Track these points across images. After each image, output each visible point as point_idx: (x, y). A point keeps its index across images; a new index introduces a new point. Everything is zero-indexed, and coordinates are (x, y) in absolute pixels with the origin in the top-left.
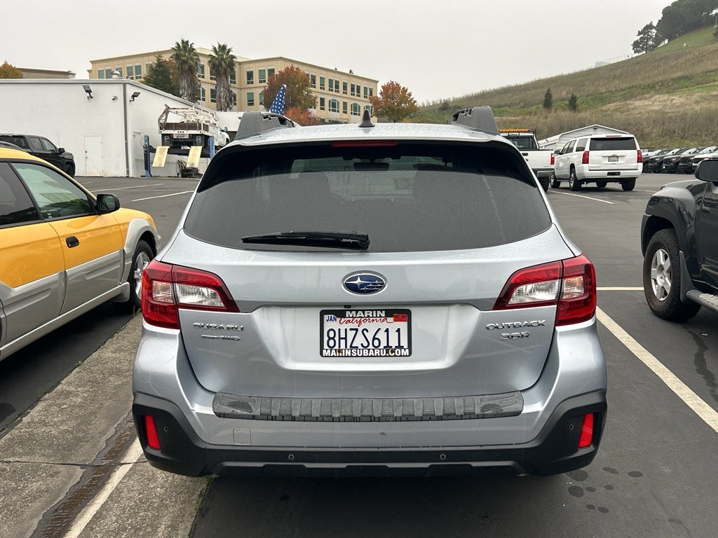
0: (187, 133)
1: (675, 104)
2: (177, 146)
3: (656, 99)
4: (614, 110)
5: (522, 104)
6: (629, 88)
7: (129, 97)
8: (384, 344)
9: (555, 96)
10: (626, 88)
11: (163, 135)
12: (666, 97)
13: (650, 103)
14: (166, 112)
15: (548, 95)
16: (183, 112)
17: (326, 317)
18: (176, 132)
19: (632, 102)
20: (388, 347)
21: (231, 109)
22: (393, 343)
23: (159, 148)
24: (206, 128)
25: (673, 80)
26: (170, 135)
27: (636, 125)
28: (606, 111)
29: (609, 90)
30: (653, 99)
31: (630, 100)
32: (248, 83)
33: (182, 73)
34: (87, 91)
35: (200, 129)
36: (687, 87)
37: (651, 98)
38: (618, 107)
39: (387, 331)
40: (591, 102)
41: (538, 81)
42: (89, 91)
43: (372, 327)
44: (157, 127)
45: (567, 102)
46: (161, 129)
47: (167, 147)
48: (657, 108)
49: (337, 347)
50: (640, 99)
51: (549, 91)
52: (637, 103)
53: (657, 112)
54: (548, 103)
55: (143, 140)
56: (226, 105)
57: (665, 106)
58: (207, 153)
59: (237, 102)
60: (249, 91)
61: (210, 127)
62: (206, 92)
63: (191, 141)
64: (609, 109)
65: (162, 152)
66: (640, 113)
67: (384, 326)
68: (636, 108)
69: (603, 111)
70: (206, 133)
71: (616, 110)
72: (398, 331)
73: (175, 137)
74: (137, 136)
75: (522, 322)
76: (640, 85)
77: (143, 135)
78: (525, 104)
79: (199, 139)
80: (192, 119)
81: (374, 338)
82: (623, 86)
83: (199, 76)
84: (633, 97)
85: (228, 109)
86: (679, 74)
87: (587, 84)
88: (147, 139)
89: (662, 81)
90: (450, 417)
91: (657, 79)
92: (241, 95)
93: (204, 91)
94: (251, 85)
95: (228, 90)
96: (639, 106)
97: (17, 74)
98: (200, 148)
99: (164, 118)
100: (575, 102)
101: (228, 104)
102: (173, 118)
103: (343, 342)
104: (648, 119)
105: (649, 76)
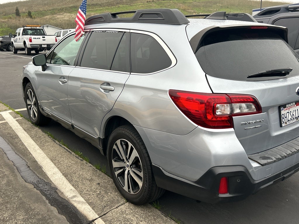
1: (73, 17)
3: (65, 15)
4: (49, 19)
5: (4, 14)
6: (53, 10)
8: (295, 117)
9: (20, 11)
10: (51, 9)
12: (69, 14)
13: (64, 17)
15: (17, 10)
17: (281, 109)
19: (56, 16)
22: (297, 115)
25: (70, 7)
27: (61, 26)
28: (46, 19)
29: (44, 10)
30: (64, 15)
31: (55, 15)
36: (76, 11)
37: (63, 14)
38: (51, 17)
39: (295, 111)
40: (37, 15)
41: (9, 3)
45: (27, 14)
48: (67, 19)
49: (285, 122)
50: (59, 15)
51: (17, 8)
52: (58, 16)
53: (67, 20)
54: (18, 13)
57: (70, 18)
64: (47, 18)
66: (60, 21)
67: (294, 109)
68: (58, 18)
69: (45, 19)
71: (50, 19)
76: (57, 8)
78: (6, 14)
81: (293, 115)
82: (50, 9)
84: (55, 13)
86: (71, 5)
87: (33, 6)
89: (65, 8)
91: (63, 7)
96: (59, 18)
100: (31, 14)
103: (286, 118)
104: (65, 23)
105: (60, 5)
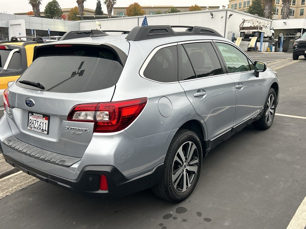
0: (252, 31)
2: (246, 37)
7: (228, 16)
8: (42, 128)
11: (241, 32)
14: (244, 22)
16: (252, 22)
17: (30, 114)
18: (247, 31)
20: (43, 129)
21: (289, 18)
22: (44, 129)
23: (238, 39)
24: (261, 28)
26: (244, 32)
32: (302, 4)
33: (267, 3)
34: (211, 15)
35: (258, 29)
39: (43, 123)
42: (212, 15)
43: (40, 120)
44: (239, 29)
46: (240, 30)
47: (242, 38)
49: (31, 126)
55: (232, 35)
56: (287, 16)
58: (259, 40)
59: (294, 14)
60: (302, 9)
61: (263, 28)
62: (279, 11)
63: (253, 35)
65: (239, 40)
67: (43, 121)
70: (260, 31)
72: (46, 124)
73: (246, 33)
74: (230, 33)
75: (81, 128)
77: (232, 33)
79: (257, 34)
80: (256, 24)
81: (40, 125)
83: (277, 3)
85: (287, 18)
88: (234, 34)
90: (48, 162)
92: (297, 11)
93: (278, 10)
94: (303, 5)
95: (289, 9)
97: (199, 9)
98: (256, 38)
99: (242, 25)
101: (288, 15)
102: (246, 25)
103: (33, 124)
